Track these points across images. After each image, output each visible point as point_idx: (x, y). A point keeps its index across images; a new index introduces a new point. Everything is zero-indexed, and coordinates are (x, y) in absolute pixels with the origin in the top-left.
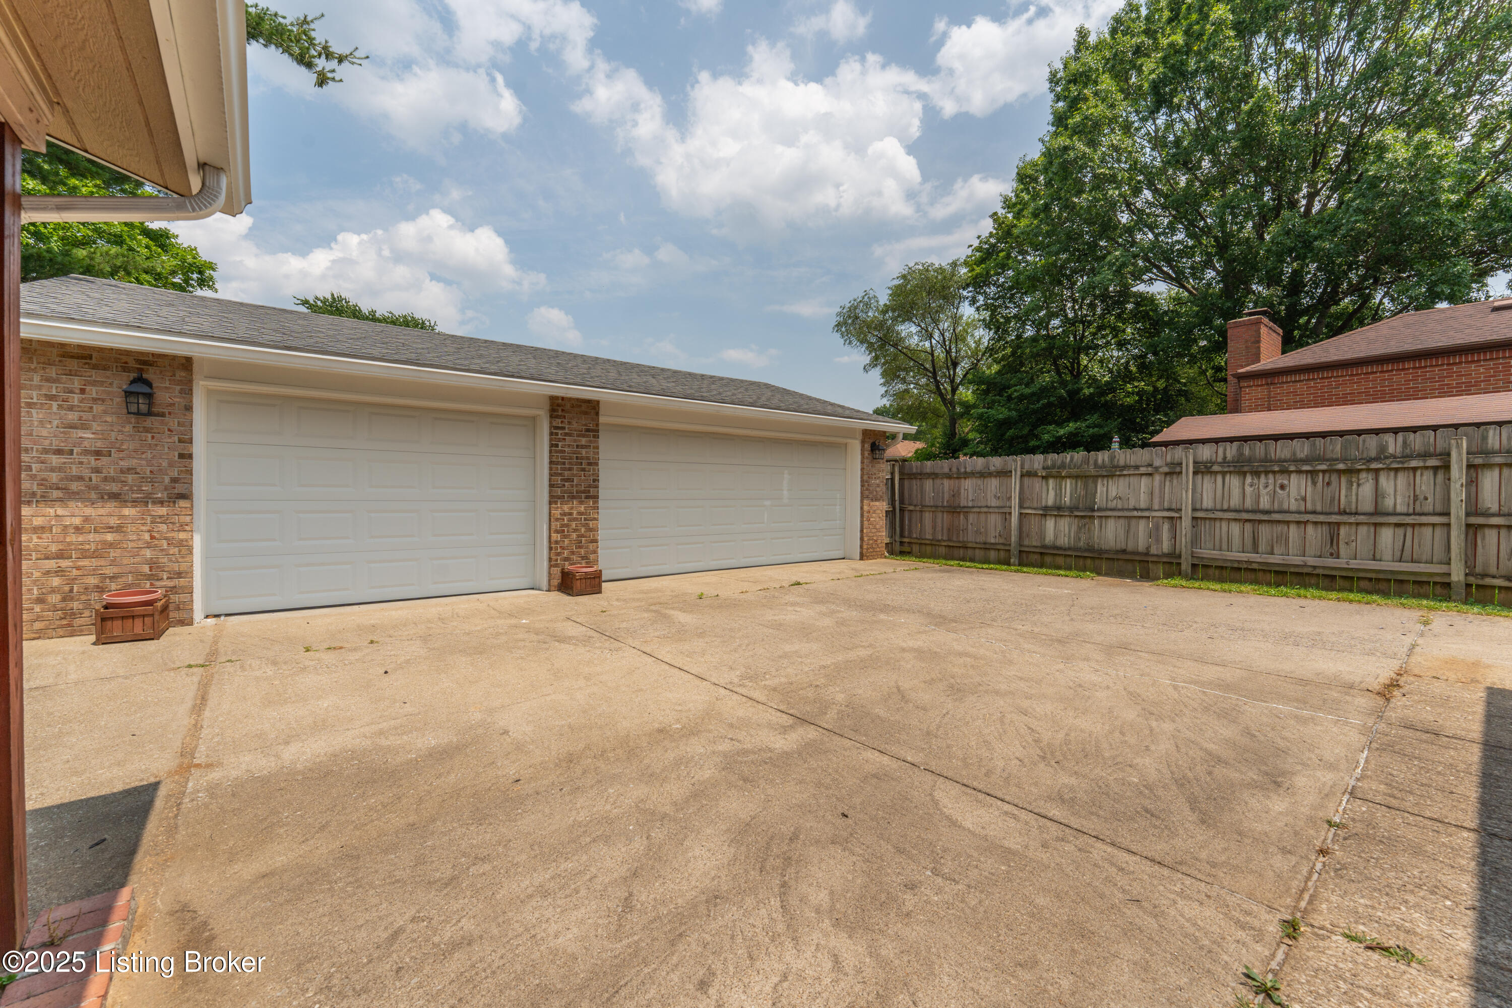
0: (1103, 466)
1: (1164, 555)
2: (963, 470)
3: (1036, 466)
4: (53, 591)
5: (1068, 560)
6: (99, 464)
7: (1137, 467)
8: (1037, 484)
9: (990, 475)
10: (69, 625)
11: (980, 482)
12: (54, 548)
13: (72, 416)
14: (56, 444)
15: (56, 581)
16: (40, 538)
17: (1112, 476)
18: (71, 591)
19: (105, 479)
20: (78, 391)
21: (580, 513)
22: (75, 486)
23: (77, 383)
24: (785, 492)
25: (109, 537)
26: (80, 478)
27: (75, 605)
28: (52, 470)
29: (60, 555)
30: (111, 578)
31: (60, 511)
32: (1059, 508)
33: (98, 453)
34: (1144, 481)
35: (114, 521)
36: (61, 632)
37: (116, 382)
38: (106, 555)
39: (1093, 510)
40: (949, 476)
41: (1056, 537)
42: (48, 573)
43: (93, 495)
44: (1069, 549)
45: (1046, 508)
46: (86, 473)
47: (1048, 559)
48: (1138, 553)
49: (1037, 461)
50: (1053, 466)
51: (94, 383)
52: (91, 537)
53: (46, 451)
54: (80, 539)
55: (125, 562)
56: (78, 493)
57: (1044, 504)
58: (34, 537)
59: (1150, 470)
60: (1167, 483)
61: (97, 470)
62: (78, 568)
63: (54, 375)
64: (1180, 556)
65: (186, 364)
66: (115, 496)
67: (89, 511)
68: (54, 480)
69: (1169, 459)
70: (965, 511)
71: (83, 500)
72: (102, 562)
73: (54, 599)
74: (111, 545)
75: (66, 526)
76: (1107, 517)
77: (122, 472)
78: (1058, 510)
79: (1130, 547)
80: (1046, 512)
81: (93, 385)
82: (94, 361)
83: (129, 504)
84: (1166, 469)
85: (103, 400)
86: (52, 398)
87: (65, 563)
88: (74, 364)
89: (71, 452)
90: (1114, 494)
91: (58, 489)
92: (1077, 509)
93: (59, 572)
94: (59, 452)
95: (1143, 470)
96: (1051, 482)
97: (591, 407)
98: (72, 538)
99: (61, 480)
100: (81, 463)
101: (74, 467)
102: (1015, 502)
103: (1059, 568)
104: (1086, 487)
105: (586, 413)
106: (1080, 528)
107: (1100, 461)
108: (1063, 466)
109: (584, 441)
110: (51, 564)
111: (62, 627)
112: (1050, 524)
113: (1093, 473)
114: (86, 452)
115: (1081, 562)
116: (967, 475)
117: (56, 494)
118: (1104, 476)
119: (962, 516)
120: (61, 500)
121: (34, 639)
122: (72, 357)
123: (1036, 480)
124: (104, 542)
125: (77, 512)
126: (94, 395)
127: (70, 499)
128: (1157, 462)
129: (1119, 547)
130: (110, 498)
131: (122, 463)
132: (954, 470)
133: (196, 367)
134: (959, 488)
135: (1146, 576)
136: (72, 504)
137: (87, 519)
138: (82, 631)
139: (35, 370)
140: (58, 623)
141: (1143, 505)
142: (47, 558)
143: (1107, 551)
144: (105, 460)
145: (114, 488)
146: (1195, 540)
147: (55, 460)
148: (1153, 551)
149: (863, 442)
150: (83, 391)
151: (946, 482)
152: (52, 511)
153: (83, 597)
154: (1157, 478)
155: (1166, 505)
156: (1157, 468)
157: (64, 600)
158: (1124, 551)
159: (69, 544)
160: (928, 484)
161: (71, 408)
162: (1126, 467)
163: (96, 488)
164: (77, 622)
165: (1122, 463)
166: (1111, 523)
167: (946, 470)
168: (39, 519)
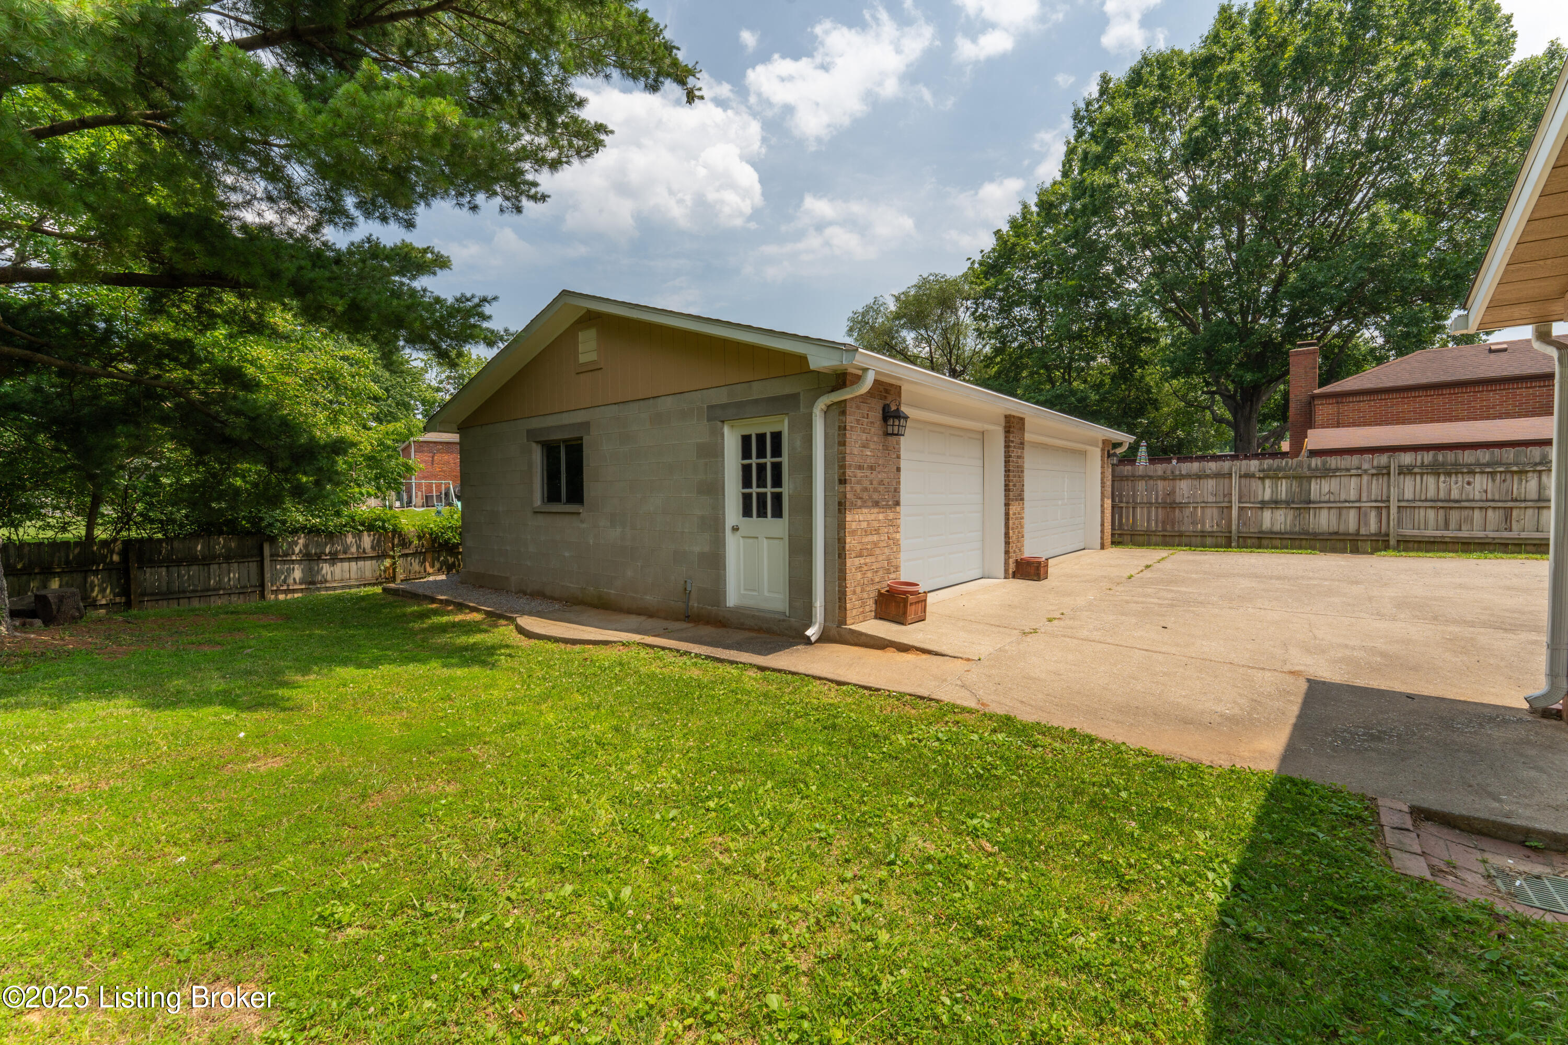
0: (1317, 469)
1: (1375, 535)
2: (1177, 473)
3: (1252, 469)
5: (1285, 542)
7: (1348, 470)
8: (1256, 485)
9: (1208, 476)
11: (1196, 482)
17: (1325, 477)
32: (1276, 502)
34: (1354, 480)
39: (1310, 502)
40: (1164, 478)
41: (1272, 524)
44: (1286, 533)
45: (1263, 502)
47: (1265, 542)
48: (1349, 534)
49: (1254, 465)
50: (1269, 469)
57: (1260, 499)
59: (1360, 472)
60: (1374, 482)
64: (1388, 535)
69: (1375, 463)
70: (1181, 506)
76: (1320, 508)
78: (1275, 504)
79: (1342, 529)
80: (1263, 505)
84: (1374, 471)
90: (1327, 490)
92: (1293, 502)
95: (1353, 472)
96: (1267, 482)
102: (1235, 498)
103: (1277, 548)
104: (1301, 486)
106: (1295, 517)
107: (1313, 465)
108: (1279, 469)
112: (1267, 514)
113: (1308, 474)
115: (1297, 543)
116: (1182, 477)
118: (1317, 477)
119: (1177, 511)
123: (1253, 480)
128: (1366, 466)
129: (1331, 530)
132: (1169, 472)
134: (1174, 487)
135: (1355, 551)
140: (860, 610)
141: (1352, 498)
143: (1322, 534)
146: (1399, 522)
148: (1363, 531)
149: (1103, 450)
151: (1160, 484)
154: (1365, 478)
155: (1373, 498)
156: (1366, 471)
158: (1336, 533)
160: (1141, 485)
162: (1337, 470)
165: (1333, 466)
166: (1324, 513)
167: (1160, 473)
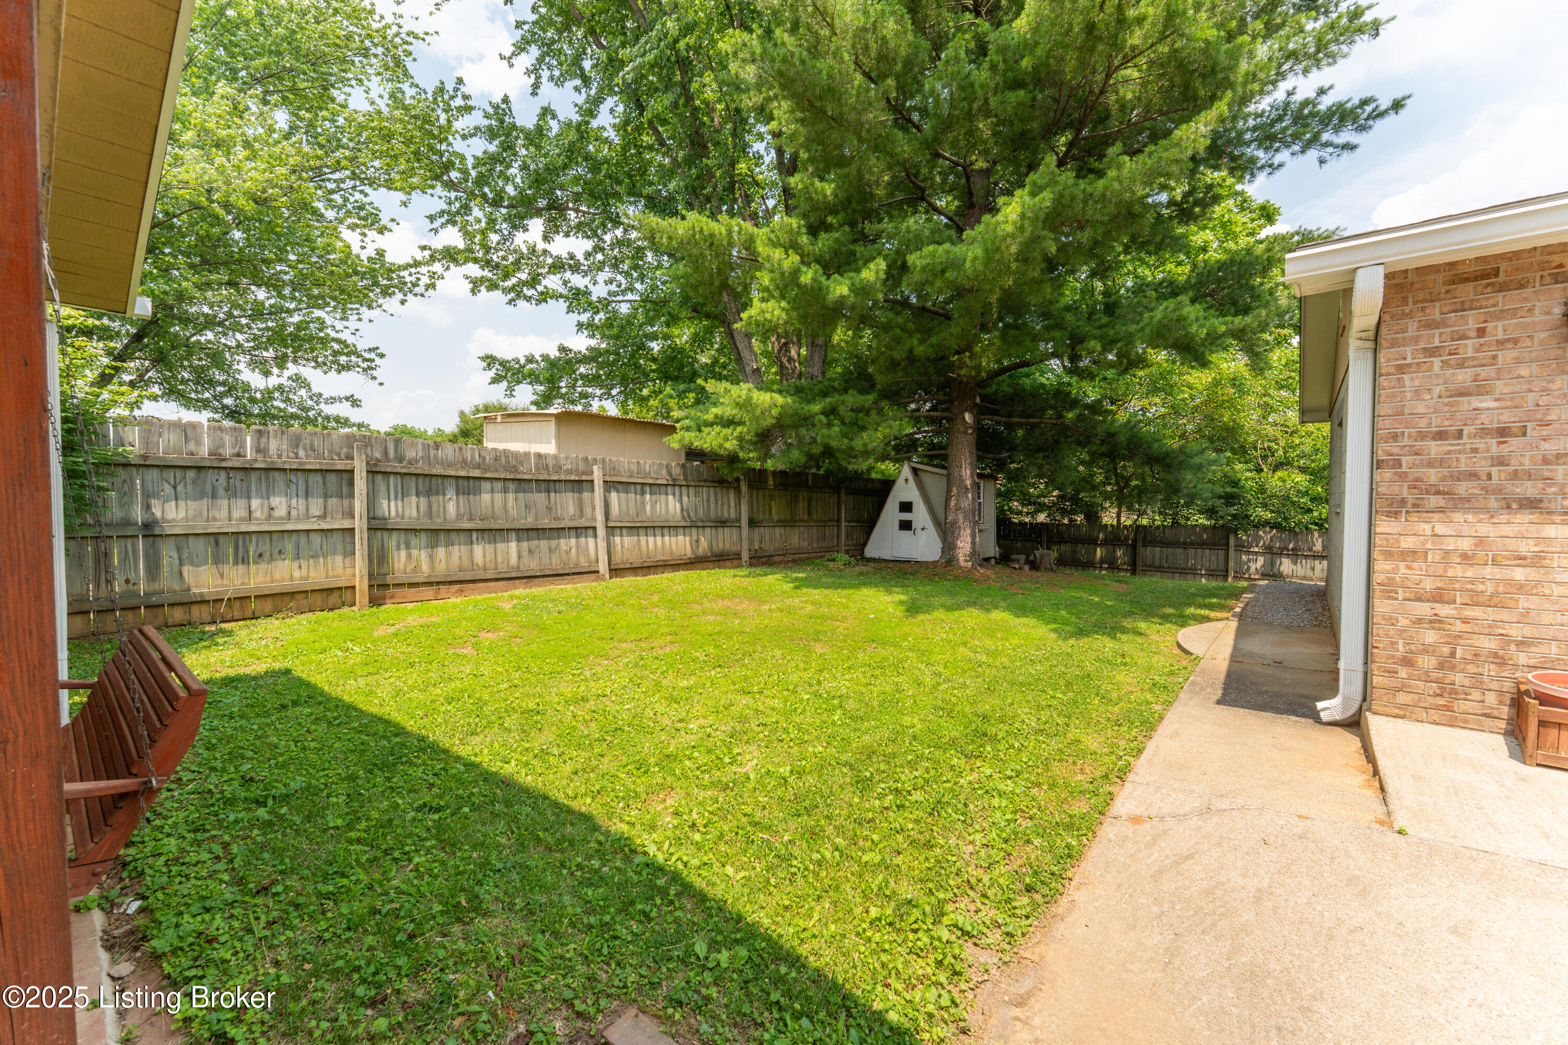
4: (1426, 650)
6: (1505, 449)
10: (1448, 708)
12: (1429, 585)
13: (1464, 377)
14: (1437, 423)
15: (1430, 637)
16: (1410, 568)
18: (1453, 654)
19: (1515, 475)
20: (1473, 334)
22: (1463, 488)
23: (1472, 321)
25: (1519, 574)
26: (1473, 475)
27: (1459, 678)
28: (1430, 464)
29: (1438, 597)
30: (1519, 644)
31: (1440, 529)
33: (1503, 433)
35: (1526, 547)
36: (1435, 715)
37: (1538, 304)
38: (1511, 604)
42: (1419, 621)
43: (1493, 503)
46: (1482, 467)
51: (1500, 316)
52: (1488, 571)
53: (1422, 436)
54: (1470, 573)
55: (1546, 618)
56: (1468, 500)
58: (1402, 565)
61: (1501, 462)
62: (1465, 621)
63: (1437, 316)
66: (1531, 504)
67: (1485, 529)
68: (1433, 480)
71: (1476, 510)
72: (1504, 615)
73: (1427, 662)
74: (1521, 588)
75: (1447, 552)
77: (1545, 461)
81: (1499, 319)
82: (1502, 277)
83: (1557, 519)
85: (1516, 341)
86: (1432, 352)
87: (1444, 610)
88: (1467, 291)
89: (1459, 434)
91: (1438, 493)
93: (1436, 622)
94: (1441, 435)
98: (1457, 571)
99: (1443, 479)
100: (1475, 450)
101: (1462, 457)
110: (1424, 609)
111: (1437, 708)
114: (1483, 432)
117: (1435, 501)
120: (1441, 510)
121: (1397, 716)
122: (1466, 280)
124: (1510, 582)
125: (1465, 530)
126: (1500, 336)
127: (1455, 509)
130: (1521, 507)
131: (1545, 446)
136: (1458, 516)
137: (1481, 542)
138: (1466, 721)
139: (1410, 315)
140: (1430, 700)
142: (1419, 599)
144: (1515, 443)
145: (1530, 489)
147: (1435, 448)
150: (1481, 332)
152: (1427, 528)
153: (1471, 668)
157: (1441, 666)
159: (1452, 580)
161: (1461, 365)
163: (1498, 490)
164: (1461, 706)
168: (1410, 539)
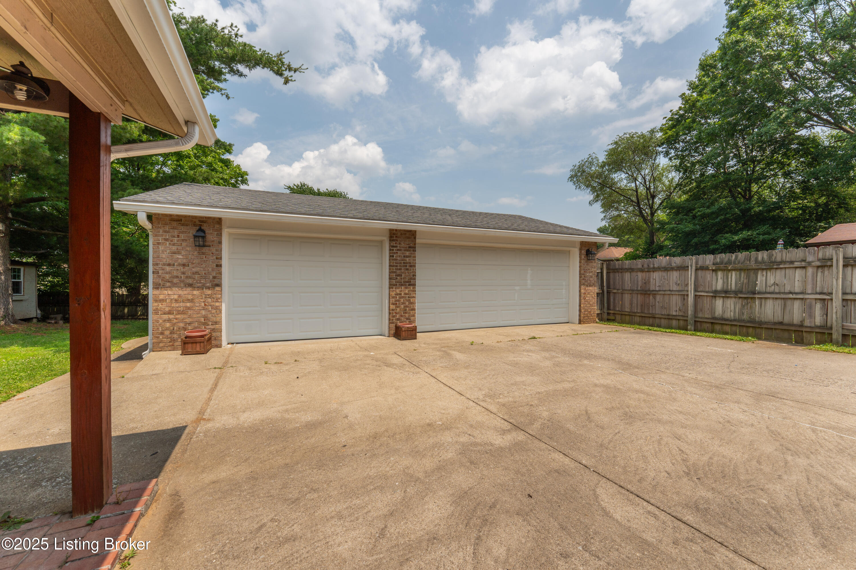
0: (763, 262)
1: (819, 327)
2: (652, 266)
3: (708, 262)
4: (167, 329)
5: (734, 328)
6: (185, 270)
7: (792, 262)
8: (708, 275)
9: (672, 269)
10: (173, 345)
11: (664, 274)
12: (167, 309)
13: (174, 248)
14: (168, 261)
15: (168, 325)
16: (162, 304)
17: (770, 269)
18: (174, 329)
19: (187, 277)
20: (176, 236)
21: (405, 294)
22: (175, 281)
23: (176, 233)
24: (529, 282)
25: (188, 305)
26: (177, 277)
27: (175, 336)
28: (167, 273)
29: (169, 313)
30: (189, 324)
31: (170, 292)
32: (726, 292)
33: (184, 265)
34: (798, 271)
35: (190, 297)
36: (170, 348)
37: (191, 231)
38: (187, 313)
39: (754, 293)
40: (642, 270)
41: (724, 312)
42: (165, 321)
43: (182, 285)
44: (735, 320)
45: (716, 292)
46: (179, 275)
47: (717, 327)
48: (793, 325)
49: (709, 259)
50: (721, 263)
51: (183, 232)
52: (181, 304)
53: (164, 265)
54: (177, 305)
55: (195, 316)
56: (176, 284)
57: (714, 289)
58: (160, 304)
59: (803, 264)
60: (819, 274)
61: (183, 273)
62: (176, 319)
63: (168, 230)
64: (831, 328)
65: (219, 221)
66: (190, 285)
67: (180, 292)
68: (168, 278)
69: (820, 255)
70: (654, 293)
71: (178, 287)
72: (185, 316)
73: (167, 333)
74: (189, 308)
75: (172, 299)
76: (766, 298)
77: (193, 274)
78: (725, 293)
79: (786, 320)
80: (716, 294)
81: (182, 233)
82: (182, 222)
83: (196, 289)
84: (818, 264)
85: (186, 240)
86: (166, 240)
87: (171, 316)
88: (175, 224)
89: (174, 265)
90: (772, 282)
91: (169, 282)
92: (741, 292)
93: (169, 320)
94: (169, 265)
95: (797, 264)
96: (720, 274)
97: (412, 235)
98: (174, 305)
99: (170, 278)
100: (177, 270)
101: (175, 271)
102: (691, 287)
103: (726, 333)
104: (748, 277)
105: (409, 238)
106: (743, 306)
107: (760, 258)
108: (729, 262)
109: (407, 253)
110: (166, 317)
111: (170, 346)
112: (719, 303)
113: (754, 266)
114: (179, 265)
115: (745, 330)
116: (655, 270)
117: (168, 284)
118: (763, 269)
119: (651, 297)
120: (170, 287)
121: (159, 351)
122: (174, 221)
123: (707, 272)
124: (186, 307)
125: (176, 292)
126: (183, 238)
127: (173, 287)
128: (810, 258)
129: (776, 320)
130: (188, 286)
131: (193, 269)
132: (646, 266)
133: (223, 223)
134: (649, 278)
135: (800, 342)
136: (174, 289)
137: (180, 296)
138: (177, 348)
139: (160, 228)
140: (169, 344)
141: (797, 290)
142: (164, 314)
143: (766, 323)
144: (187, 268)
145: (190, 281)
146: (845, 316)
147: (168, 268)
148: (807, 323)
149: (581, 250)
150: (178, 236)
151: (640, 274)
152: (166, 292)
153: (178, 332)
154: (810, 270)
155: (818, 290)
156: (809, 263)
157: (171, 333)
158: (781, 323)
159: (173, 307)
160: (627, 276)
161: (174, 245)
162: (782, 262)
163: (183, 281)
164: (176, 344)
165: (779, 259)
166: (769, 303)
167: (640, 266)
168: (162, 296)
